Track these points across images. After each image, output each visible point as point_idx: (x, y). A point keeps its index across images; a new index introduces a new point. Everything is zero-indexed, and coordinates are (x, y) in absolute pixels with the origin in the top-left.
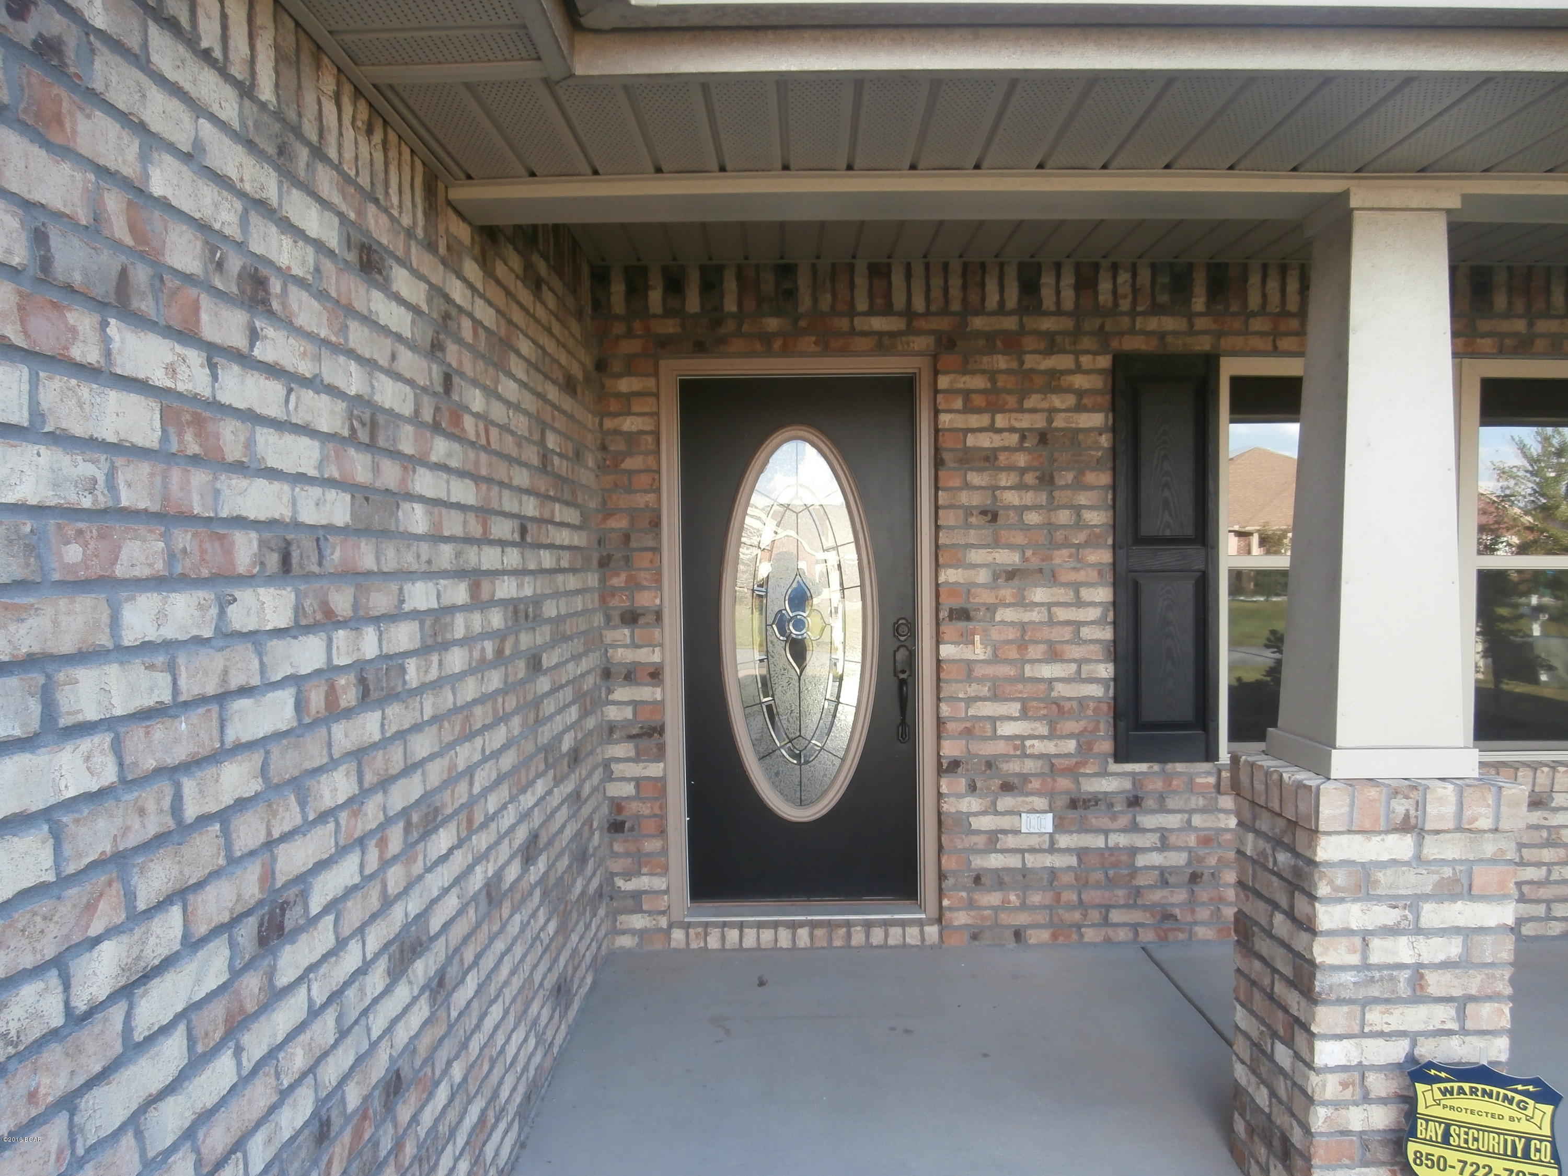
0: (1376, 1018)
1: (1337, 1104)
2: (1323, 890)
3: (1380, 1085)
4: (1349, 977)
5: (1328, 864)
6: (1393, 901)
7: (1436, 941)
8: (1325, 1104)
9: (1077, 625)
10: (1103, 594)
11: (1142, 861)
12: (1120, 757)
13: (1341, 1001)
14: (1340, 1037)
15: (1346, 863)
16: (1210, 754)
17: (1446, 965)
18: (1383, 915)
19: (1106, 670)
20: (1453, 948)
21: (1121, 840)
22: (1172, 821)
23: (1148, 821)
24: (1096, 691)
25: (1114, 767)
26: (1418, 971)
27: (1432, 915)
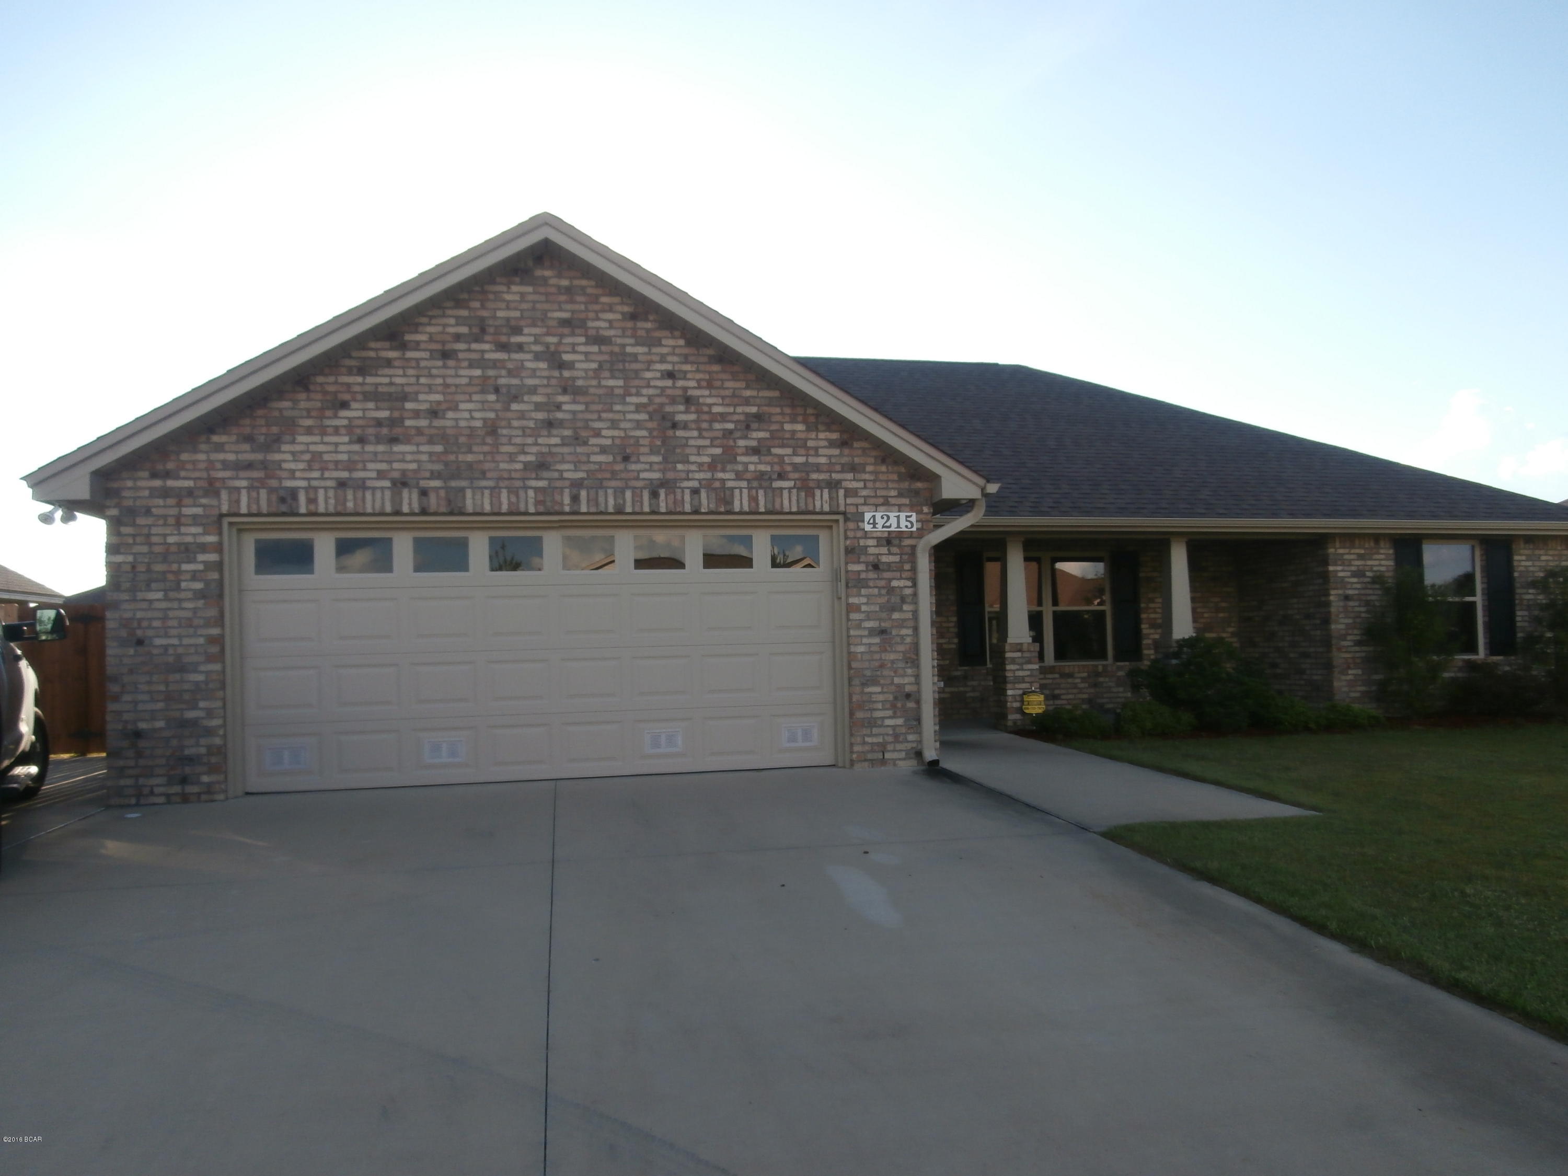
0: (1017, 686)
1: (1011, 702)
2: (1007, 662)
3: (1018, 698)
4: (1012, 678)
5: (1007, 658)
6: (1018, 664)
7: (1026, 672)
8: (1010, 702)
9: (948, 627)
10: (954, 619)
11: (968, 695)
12: (961, 665)
13: (1011, 683)
14: (1011, 689)
15: (1010, 658)
16: (985, 664)
17: (1028, 676)
18: (1017, 667)
19: (956, 640)
20: (1028, 673)
21: (962, 689)
22: (975, 683)
23: (970, 683)
24: (954, 646)
25: (960, 668)
26: (1023, 677)
27: (1025, 667)
